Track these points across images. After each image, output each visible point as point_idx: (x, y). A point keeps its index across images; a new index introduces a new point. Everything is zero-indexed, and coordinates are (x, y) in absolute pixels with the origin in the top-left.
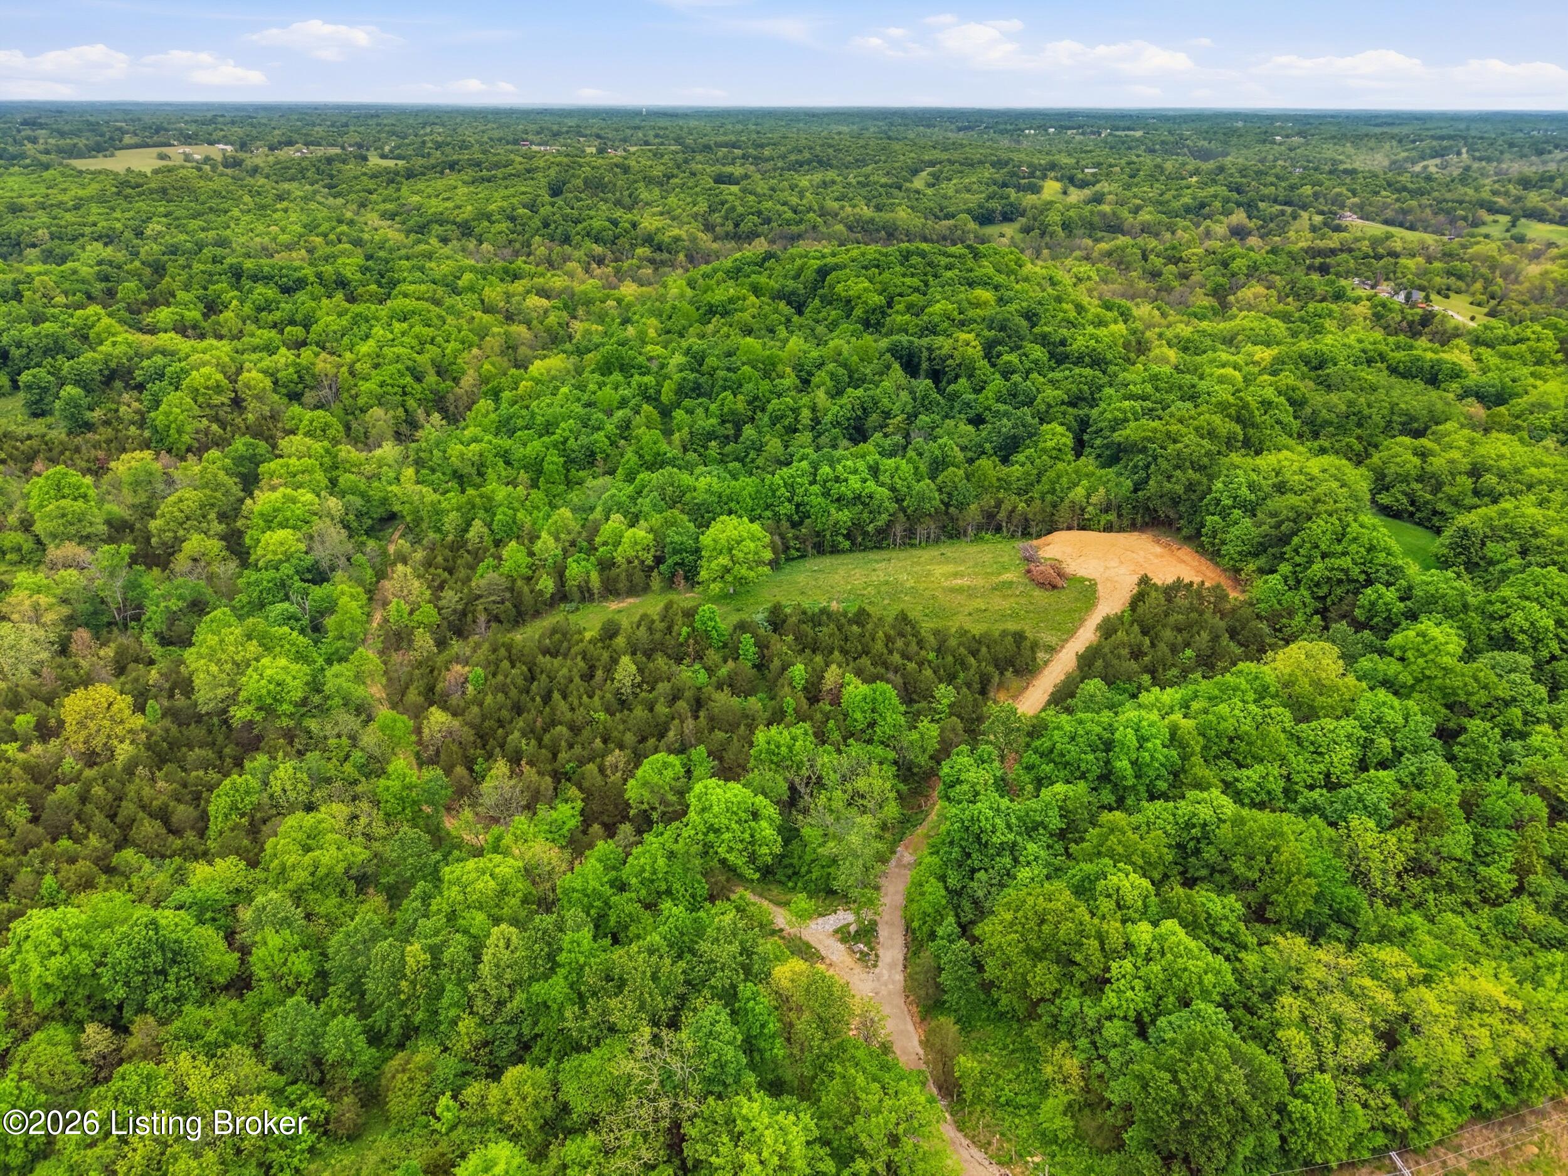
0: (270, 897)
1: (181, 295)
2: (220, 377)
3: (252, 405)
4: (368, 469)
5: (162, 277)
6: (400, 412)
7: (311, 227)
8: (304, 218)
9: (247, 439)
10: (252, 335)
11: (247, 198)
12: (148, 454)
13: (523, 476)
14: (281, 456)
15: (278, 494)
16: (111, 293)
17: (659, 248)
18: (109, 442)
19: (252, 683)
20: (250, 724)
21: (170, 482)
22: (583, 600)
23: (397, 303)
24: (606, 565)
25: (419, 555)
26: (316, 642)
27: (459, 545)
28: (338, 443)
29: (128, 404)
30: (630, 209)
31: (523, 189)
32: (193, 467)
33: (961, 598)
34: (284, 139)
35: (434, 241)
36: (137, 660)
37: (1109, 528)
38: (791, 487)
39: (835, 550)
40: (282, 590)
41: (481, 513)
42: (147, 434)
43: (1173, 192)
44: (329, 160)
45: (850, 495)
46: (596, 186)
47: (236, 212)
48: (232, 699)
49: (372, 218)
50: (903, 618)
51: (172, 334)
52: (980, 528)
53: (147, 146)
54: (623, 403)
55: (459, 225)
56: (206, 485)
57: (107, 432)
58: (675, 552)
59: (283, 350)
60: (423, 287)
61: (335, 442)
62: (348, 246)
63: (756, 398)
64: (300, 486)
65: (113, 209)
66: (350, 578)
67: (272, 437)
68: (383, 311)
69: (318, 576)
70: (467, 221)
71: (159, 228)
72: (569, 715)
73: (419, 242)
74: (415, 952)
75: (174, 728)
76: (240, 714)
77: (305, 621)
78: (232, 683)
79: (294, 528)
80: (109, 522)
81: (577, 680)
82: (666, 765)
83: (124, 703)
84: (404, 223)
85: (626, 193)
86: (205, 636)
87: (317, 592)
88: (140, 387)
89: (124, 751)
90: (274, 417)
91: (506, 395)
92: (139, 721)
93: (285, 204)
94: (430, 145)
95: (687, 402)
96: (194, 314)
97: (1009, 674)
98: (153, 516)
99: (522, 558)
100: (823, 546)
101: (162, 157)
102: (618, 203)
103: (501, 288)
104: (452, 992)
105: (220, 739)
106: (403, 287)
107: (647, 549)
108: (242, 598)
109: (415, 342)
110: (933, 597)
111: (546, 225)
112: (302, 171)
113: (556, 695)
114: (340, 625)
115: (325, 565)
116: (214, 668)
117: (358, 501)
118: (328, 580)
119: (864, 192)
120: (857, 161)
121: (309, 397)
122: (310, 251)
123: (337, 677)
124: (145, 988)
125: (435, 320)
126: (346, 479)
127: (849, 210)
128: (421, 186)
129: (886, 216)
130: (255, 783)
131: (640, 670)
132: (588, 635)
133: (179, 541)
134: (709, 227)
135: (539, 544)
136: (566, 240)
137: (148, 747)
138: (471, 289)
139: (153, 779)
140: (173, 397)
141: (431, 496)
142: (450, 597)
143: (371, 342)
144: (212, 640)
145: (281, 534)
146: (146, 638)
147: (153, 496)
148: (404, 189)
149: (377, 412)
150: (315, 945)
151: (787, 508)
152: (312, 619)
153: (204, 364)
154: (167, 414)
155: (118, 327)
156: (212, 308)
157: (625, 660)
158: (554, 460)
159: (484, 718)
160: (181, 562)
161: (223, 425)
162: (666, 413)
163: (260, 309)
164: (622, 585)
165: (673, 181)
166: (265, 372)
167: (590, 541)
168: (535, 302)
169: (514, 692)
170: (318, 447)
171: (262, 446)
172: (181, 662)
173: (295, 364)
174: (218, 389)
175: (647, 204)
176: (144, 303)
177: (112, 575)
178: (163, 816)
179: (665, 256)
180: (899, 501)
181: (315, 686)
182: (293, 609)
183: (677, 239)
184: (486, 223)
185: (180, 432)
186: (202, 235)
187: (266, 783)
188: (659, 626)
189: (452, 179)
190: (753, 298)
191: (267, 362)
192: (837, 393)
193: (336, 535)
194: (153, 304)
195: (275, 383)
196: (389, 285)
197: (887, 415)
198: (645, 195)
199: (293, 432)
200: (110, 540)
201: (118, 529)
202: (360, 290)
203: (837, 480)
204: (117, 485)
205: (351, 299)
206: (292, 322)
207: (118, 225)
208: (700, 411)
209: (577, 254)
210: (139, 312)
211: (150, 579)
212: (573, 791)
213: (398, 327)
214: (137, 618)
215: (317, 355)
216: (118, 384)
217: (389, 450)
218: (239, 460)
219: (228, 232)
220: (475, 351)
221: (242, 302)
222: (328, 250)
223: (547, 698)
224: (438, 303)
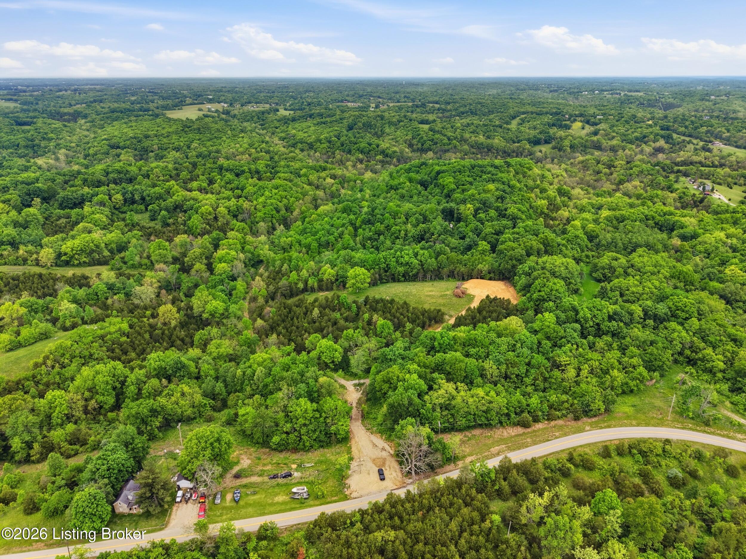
0: (206, 358)
1: (201, 177)
2: (211, 209)
3: (221, 219)
4: (255, 244)
5: (195, 169)
6: (270, 224)
7: (251, 145)
8: (249, 141)
9: (217, 232)
10: (223, 193)
11: (229, 132)
12: (186, 236)
13: (304, 250)
14: (227, 238)
15: (224, 252)
16: (178, 175)
17: (387, 156)
18: (174, 230)
19: (209, 307)
20: (207, 319)
21: (192, 245)
22: (312, 291)
23: (276, 182)
24: (321, 281)
25: (266, 274)
26: (229, 299)
27: (279, 271)
28: (247, 234)
29: (181, 218)
30: (379, 137)
31: (336, 128)
32: (199, 241)
33: (428, 298)
34: (247, 101)
35: (297, 151)
36: (178, 300)
37: (490, 279)
38: (385, 258)
39: (399, 281)
40: (222, 282)
41: (287, 262)
42: (186, 228)
43: (633, 130)
44: (263, 113)
45: (404, 262)
46: (368, 126)
47: (224, 138)
48: (203, 312)
49: (276, 140)
50: (405, 303)
51: (197, 192)
52: (449, 276)
53: (195, 104)
54: (343, 225)
55: (308, 144)
56: (202, 247)
57: (173, 227)
58: (341, 278)
59: (233, 199)
60: (286, 175)
61: (246, 234)
62: (264, 154)
63: (388, 226)
64: (232, 249)
65: (180, 137)
66: (243, 280)
67: (226, 231)
68: (270, 184)
69: (233, 278)
70: (311, 143)
71: (196, 145)
72: (297, 324)
73: (291, 152)
74: (239, 372)
75: (187, 319)
76: (205, 316)
77: (227, 292)
78: (204, 307)
79: (228, 263)
80: (172, 258)
81: (302, 314)
82: (316, 337)
83: (175, 310)
84: (287, 142)
85: (380, 129)
86: (197, 293)
87: (232, 283)
88: (185, 212)
89: (173, 323)
90: (228, 223)
91: (307, 219)
92: (177, 315)
93: (243, 135)
94: (305, 103)
95: (364, 226)
96: (205, 185)
97: (433, 322)
98: (186, 257)
99: (296, 277)
100: (394, 279)
101: (200, 110)
102: (376, 134)
103: (316, 175)
104: (246, 382)
105: (199, 323)
106: (279, 175)
107: (333, 276)
108: (210, 284)
109: (279, 198)
110: (420, 298)
111: (342, 145)
112: (252, 117)
113: (295, 318)
114: (237, 294)
115: (236, 275)
116: (199, 302)
117: (250, 255)
118: (236, 280)
119: (484, 129)
120: (489, 111)
121: (240, 217)
122: (250, 155)
123: (233, 308)
124: (176, 372)
125: (288, 189)
126: (247, 247)
127: (473, 138)
128: (297, 125)
129: (489, 141)
130: (207, 333)
131: (320, 313)
132: (308, 301)
133: (193, 265)
134: (411, 146)
135: (302, 273)
136: (349, 152)
137: (180, 323)
138: (305, 175)
139: (180, 331)
140: (196, 216)
141: (272, 255)
142: (271, 288)
143: (263, 198)
144: (200, 294)
145: (223, 264)
146: (181, 294)
147: (186, 250)
148: (290, 127)
149: (262, 224)
150: (217, 370)
151: (384, 265)
152: (230, 292)
153: (206, 204)
154: (193, 222)
155: (180, 190)
156: (211, 182)
157: (316, 309)
158: (315, 245)
159: (273, 323)
160: (193, 272)
161: (210, 226)
162: (356, 229)
163: (227, 183)
164: (324, 288)
165: (401, 124)
166: (226, 207)
167: (318, 273)
168: (329, 180)
169: (283, 316)
170: (240, 236)
171: (222, 234)
172: (190, 301)
173: (236, 205)
174: (210, 214)
175: (388, 134)
176: (189, 179)
177: (173, 274)
178: (182, 340)
179: (388, 159)
180: (422, 265)
181: (226, 310)
182: (224, 288)
183: (395, 152)
184: (319, 144)
185: (196, 228)
186: (211, 148)
187: (209, 334)
188: (330, 300)
189: (310, 123)
190: (408, 183)
191: (227, 204)
192: (415, 226)
193: (240, 266)
194: (191, 180)
195: (229, 211)
196: (274, 173)
197: (433, 234)
198: (387, 130)
199: (233, 230)
200: (173, 263)
201: (175, 260)
202: (264, 175)
203: (402, 257)
204: (176, 246)
205: (259, 179)
206: (238, 188)
207: (182, 144)
208: (367, 230)
209: (353, 158)
210: (187, 183)
211: (184, 276)
212: (293, 344)
213: (274, 191)
214: (179, 288)
215: (244, 201)
216: (178, 210)
217: (263, 238)
218: (214, 239)
219: (221, 147)
220: (301, 201)
221: (221, 180)
222: (256, 155)
223: (292, 319)
224: (291, 181)
